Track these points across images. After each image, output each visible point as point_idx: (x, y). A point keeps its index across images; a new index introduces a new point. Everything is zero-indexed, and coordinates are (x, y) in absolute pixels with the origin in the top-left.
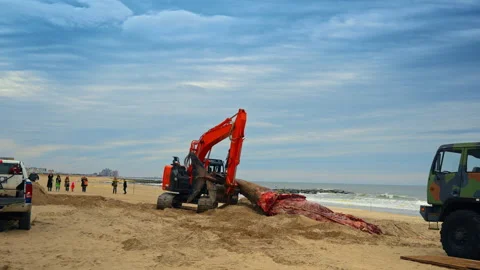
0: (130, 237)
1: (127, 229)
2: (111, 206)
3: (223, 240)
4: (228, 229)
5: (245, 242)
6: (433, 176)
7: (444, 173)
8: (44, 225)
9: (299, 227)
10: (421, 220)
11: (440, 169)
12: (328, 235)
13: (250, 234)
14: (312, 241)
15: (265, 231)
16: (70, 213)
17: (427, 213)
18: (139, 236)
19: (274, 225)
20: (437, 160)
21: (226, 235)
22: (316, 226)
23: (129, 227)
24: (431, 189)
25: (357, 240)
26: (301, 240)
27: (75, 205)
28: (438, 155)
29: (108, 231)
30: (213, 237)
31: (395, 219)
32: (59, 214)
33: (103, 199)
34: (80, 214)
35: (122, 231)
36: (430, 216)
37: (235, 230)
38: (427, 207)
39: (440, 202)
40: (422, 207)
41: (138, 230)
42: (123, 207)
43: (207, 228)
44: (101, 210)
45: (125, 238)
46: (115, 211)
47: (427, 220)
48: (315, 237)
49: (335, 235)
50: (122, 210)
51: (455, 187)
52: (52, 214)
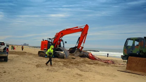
0: (37, 64)
1: (36, 62)
2: (29, 55)
3: (65, 65)
4: (65, 62)
5: (71, 65)
6: (125, 47)
7: (128, 46)
8: (11, 60)
9: (86, 61)
10: (121, 59)
11: (127, 45)
12: (94, 63)
13: (72, 63)
14: (90, 65)
15: (76, 62)
16: (18, 57)
17: (123, 57)
19: (78, 61)
20: (126, 42)
21: (65, 63)
22: (91, 61)
23: (36, 61)
24: (124, 51)
25: (103, 65)
26: (87, 65)
27: (18, 54)
28: (127, 40)
29: (31, 62)
30: (62, 64)
31: (113, 59)
32: (15, 57)
33: (26, 52)
34: (21, 57)
35: (35, 62)
36: (124, 58)
37: (68, 62)
38: (123, 56)
39: (127, 54)
40: (122, 56)
41: (39, 62)
42: (32, 55)
43: (60, 61)
44: (26, 56)
45: (36, 64)
46: (31, 56)
47: (123, 59)
48: (91, 64)
49: (97, 63)
50: (33, 56)
51: (131, 50)
52: (12, 57)
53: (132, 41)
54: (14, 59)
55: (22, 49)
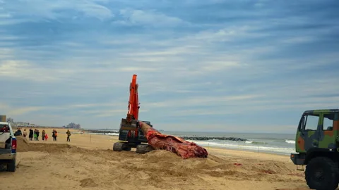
0: (86, 176)
2: (74, 152)
3: (152, 178)
4: (156, 170)
5: (167, 179)
6: (300, 133)
7: (308, 130)
8: (26, 167)
9: (206, 167)
11: (304, 127)
12: (226, 173)
13: (171, 173)
14: (215, 178)
15: (182, 171)
16: (44, 158)
17: (296, 159)
18: (93, 176)
20: (302, 122)
21: (154, 174)
22: (219, 167)
23: (86, 169)
24: (298, 142)
25: (247, 178)
26: (208, 178)
27: (48, 151)
28: (303, 117)
30: (145, 176)
32: (36, 159)
33: (68, 146)
34: (52, 158)
35: (81, 171)
36: (298, 160)
37: (161, 171)
38: (295, 155)
39: (305, 151)
40: (292, 154)
41: (92, 170)
42: (81, 152)
43: (142, 169)
44: (66, 155)
45: (83, 177)
46: (77, 156)
47: (296, 163)
48: (218, 175)
49: (232, 173)
50: (81, 155)
51: (315, 141)
52: (31, 159)
53: (318, 118)
54: (33, 165)
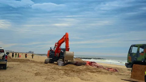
0: (37, 72)
1: (36, 69)
2: (31, 62)
3: (66, 73)
4: (67, 70)
5: (72, 73)
6: (129, 54)
8: (11, 68)
9: (88, 69)
10: (125, 67)
11: (131, 52)
12: (97, 72)
13: (74, 71)
14: (93, 73)
15: (78, 70)
16: (18, 64)
17: (127, 65)
18: (40, 72)
19: (81, 69)
20: (130, 49)
21: (66, 71)
22: (94, 69)
24: (128, 58)
25: (106, 73)
26: (89, 73)
27: (20, 62)
28: (131, 47)
29: (30, 70)
30: (62, 72)
31: (117, 67)
32: (15, 65)
33: (29, 60)
34: (22, 65)
35: (35, 70)
37: (69, 70)
39: (131, 62)
40: (126, 63)
41: (39, 70)
43: (61, 69)
44: (28, 63)
45: (35, 72)
46: (33, 64)
47: (127, 67)
48: (93, 72)
49: (99, 72)
50: (34, 64)
51: (136, 57)
52: (13, 65)
53: (137, 48)
54: (14, 67)
55: (26, 57)
